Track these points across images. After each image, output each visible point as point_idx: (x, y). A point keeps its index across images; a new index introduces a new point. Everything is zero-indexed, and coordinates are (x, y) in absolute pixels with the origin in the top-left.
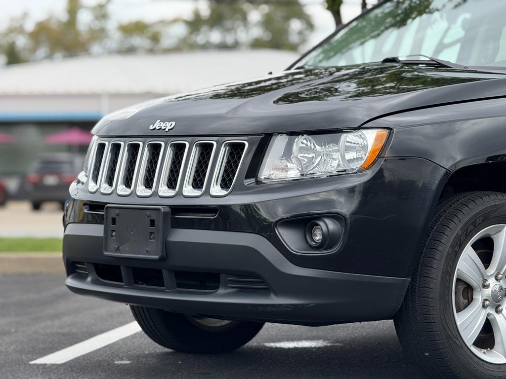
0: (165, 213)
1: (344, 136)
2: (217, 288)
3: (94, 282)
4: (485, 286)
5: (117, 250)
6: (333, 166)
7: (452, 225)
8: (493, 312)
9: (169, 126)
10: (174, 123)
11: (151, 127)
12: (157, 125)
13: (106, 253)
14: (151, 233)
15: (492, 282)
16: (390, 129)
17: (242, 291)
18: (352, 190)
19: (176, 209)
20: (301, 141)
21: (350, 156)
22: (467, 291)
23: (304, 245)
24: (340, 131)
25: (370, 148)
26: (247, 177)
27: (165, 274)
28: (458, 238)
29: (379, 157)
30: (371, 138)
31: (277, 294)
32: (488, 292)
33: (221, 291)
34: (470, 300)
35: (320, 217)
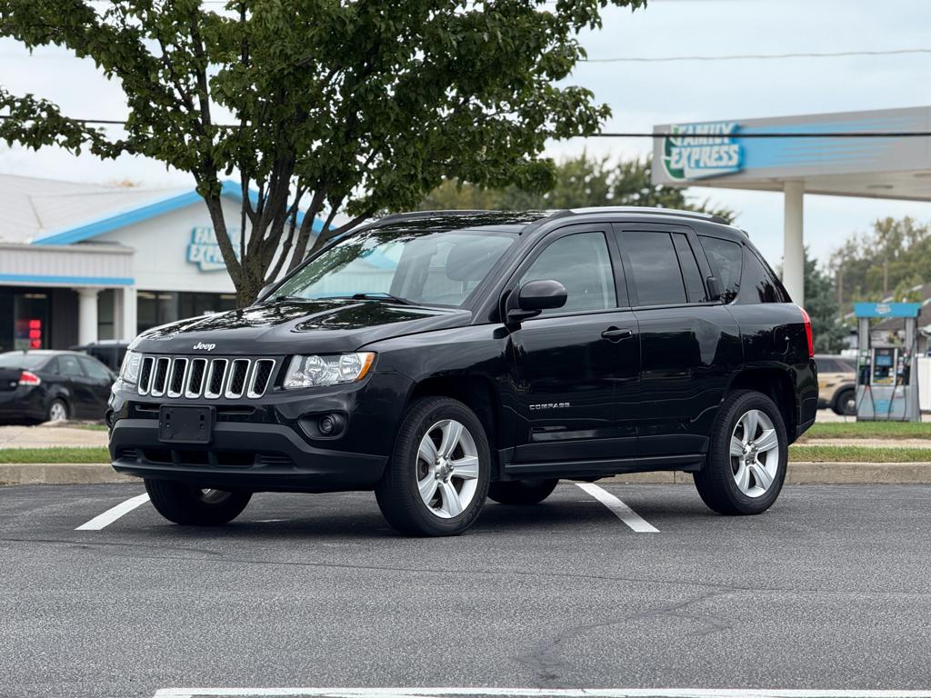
0: (213, 410)
1: (342, 357)
2: (252, 463)
3: (144, 463)
4: (437, 464)
5: (172, 438)
6: (333, 378)
7: (416, 420)
8: (442, 482)
9: (211, 347)
10: (214, 345)
11: (195, 348)
12: (200, 346)
13: (161, 440)
14: (201, 425)
15: (441, 460)
16: (376, 352)
17: (271, 466)
18: (350, 395)
19: (220, 408)
20: (312, 360)
21: (347, 371)
22: (425, 467)
23: (317, 433)
24: (341, 354)
25: (363, 366)
26: (276, 385)
27: (210, 454)
28: (420, 429)
29: (369, 372)
30: (363, 358)
31: (299, 467)
32: (439, 467)
33: (255, 466)
34: (426, 474)
35: (330, 413)
